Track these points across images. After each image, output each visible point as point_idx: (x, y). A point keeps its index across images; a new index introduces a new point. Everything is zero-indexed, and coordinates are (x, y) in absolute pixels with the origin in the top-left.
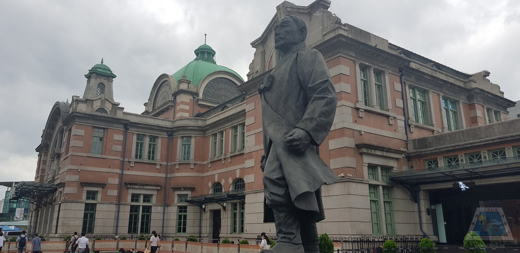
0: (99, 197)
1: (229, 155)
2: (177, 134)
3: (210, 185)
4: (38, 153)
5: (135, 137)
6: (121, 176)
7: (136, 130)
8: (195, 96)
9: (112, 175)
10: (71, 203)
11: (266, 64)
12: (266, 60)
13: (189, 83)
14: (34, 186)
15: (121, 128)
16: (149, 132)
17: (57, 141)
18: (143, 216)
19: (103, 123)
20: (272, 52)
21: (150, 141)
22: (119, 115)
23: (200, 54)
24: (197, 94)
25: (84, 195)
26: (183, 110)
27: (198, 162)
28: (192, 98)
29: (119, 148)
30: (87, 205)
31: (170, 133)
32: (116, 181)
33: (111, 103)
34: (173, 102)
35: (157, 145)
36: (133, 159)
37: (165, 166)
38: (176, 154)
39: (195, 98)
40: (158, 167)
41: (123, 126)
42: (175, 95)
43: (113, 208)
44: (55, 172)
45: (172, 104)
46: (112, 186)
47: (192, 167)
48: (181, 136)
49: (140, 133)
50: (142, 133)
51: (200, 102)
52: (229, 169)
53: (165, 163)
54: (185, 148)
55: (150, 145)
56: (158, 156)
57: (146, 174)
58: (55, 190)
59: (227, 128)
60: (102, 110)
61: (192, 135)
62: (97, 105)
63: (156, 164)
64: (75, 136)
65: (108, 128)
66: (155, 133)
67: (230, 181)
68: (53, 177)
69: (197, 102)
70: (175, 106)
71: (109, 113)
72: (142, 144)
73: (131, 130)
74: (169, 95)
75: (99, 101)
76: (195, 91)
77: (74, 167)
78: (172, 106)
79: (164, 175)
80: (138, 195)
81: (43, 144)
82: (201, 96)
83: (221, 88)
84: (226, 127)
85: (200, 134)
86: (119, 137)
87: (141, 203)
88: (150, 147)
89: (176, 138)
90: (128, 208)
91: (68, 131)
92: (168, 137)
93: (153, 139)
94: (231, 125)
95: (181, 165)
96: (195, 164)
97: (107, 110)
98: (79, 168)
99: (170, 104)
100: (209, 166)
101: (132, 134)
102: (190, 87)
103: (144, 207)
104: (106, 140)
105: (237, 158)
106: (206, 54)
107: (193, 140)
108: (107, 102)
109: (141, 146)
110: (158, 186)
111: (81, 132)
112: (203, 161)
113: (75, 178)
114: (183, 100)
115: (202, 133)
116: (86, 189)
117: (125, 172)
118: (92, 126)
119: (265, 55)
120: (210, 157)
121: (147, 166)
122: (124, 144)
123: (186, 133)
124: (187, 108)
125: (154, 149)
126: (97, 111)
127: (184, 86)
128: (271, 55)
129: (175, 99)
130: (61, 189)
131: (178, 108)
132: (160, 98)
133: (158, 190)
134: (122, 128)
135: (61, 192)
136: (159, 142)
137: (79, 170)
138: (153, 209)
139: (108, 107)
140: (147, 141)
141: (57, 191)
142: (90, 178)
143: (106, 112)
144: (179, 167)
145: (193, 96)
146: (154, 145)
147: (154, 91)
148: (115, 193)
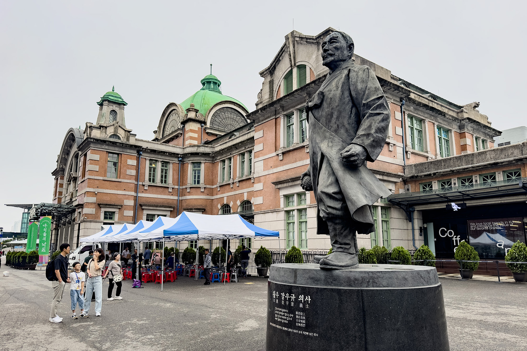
0: (116, 217)
1: (237, 180)
2: (188, 160)
3: (219, 206)
4: (54, 177)
5: (148, 162)
6: (136, 198)
7: (148, 156)
8: (203, 125)
9: (128, 197)
10: (90, 223)
11: (274, 94)
12: (274, 89)
13: (197, 112)
14: (54, 207)
15: (134, 153)
16: (161, 158)
17: (72, 165)
19: (117, 149)
20: (280, 82)
21: (163, 166)
22: (132, 141)
23: (206, 84)
24: (205, 123)
25: (102, 216)
26: (191, 138)
27: (208, 186)
28: (200, 127)
29: (133, 172)
31: (180, 159)
32: (131, 203)
33: (124, 129)
34: (182, 130)
35: (169, 170)
36: (147, 183)
37: (177, 189)
38: (187, 179)
39: (203, 126)
40: (170, 190)
41: (136, 152)
42: (184, 123)
44: (72, 194)
45: (181, 132)
46: (128, 207)
47: (203, 190)
48: (191, 161)
49: (152, 158)
50: (154, 159)
51: (208, 131)
52: (237, 192)
53: (177, 187)
54: (195, 173)
55: (162, 170)
56: (170, 180)
57: (159, 196)
58: (74, 211)
59: (235, 155)
60: (115, 135)
61: (201, 161)
62: (110, 131)
63: (168, 188)
64: (91, 161)
65: (121, 154)
66: (166, 159)
67: (239, 203)
68: (71, 199)
69: (205, 130)
70: (184, 134)
71: (122, 139)
72: (154, 169)
73: (144, 155)
74: (178, 123)
75: (112, 127)
76: (202, 119)
77: (91, 190)
78: (181, 134)
79: (176, 198)
80: (153, 216)
81: (59, 168)
82: (208, 125)
83: (227, 117)
84: (234, 153)
85: (209, 161)
86: (133, 162)
88: (162, 172)
89: (186, 164)
91: (83, 156)
92: (178, 162)
93: (165, 164)
94: (238, 152)
95: (192, 189)
96: (205, 188)
97: (120, 136)
98: (97, 190)
99: (179, 132)
100: (219, 189)
101: (144, 159)
102: (198, 116)
104: (121, 165)
105: (244, 183)
106: (212, 84)
107: (203, 166)
108: (120, 129)
109: (154, 171)
110: (170, 207)
111: (97, 157)
112: (213, 185)
113: (93, 199)
114: (191, 128)
115: (211, 159)
116: (103, 210)
117: (140, 195)
118: (107, 152)
119: (273, 84)
120: (219, 181)
121: (160, 189)
122: (138, 168)
123: (196, 159)
124: (196, 135)
125: (166, 173)
126: (110, 137)
127: (192, 115)
128: (279, 85)
129: (184, 127)
130: (80, 210)
131: (187, 135)
132: (169, 126)
133: (171, 211)
134: (136, 154)
135: (80, 212)
136: (170, 167)
137: (96, 193)
139: (121, 133)
140: (159, 165)
141: (76, 212)
142: (107, 200)
143: (119, 138)
144: (190, 191)
145: (201, 124)
146: (166, 170)
147: (163, 119)
148: (131, 213)
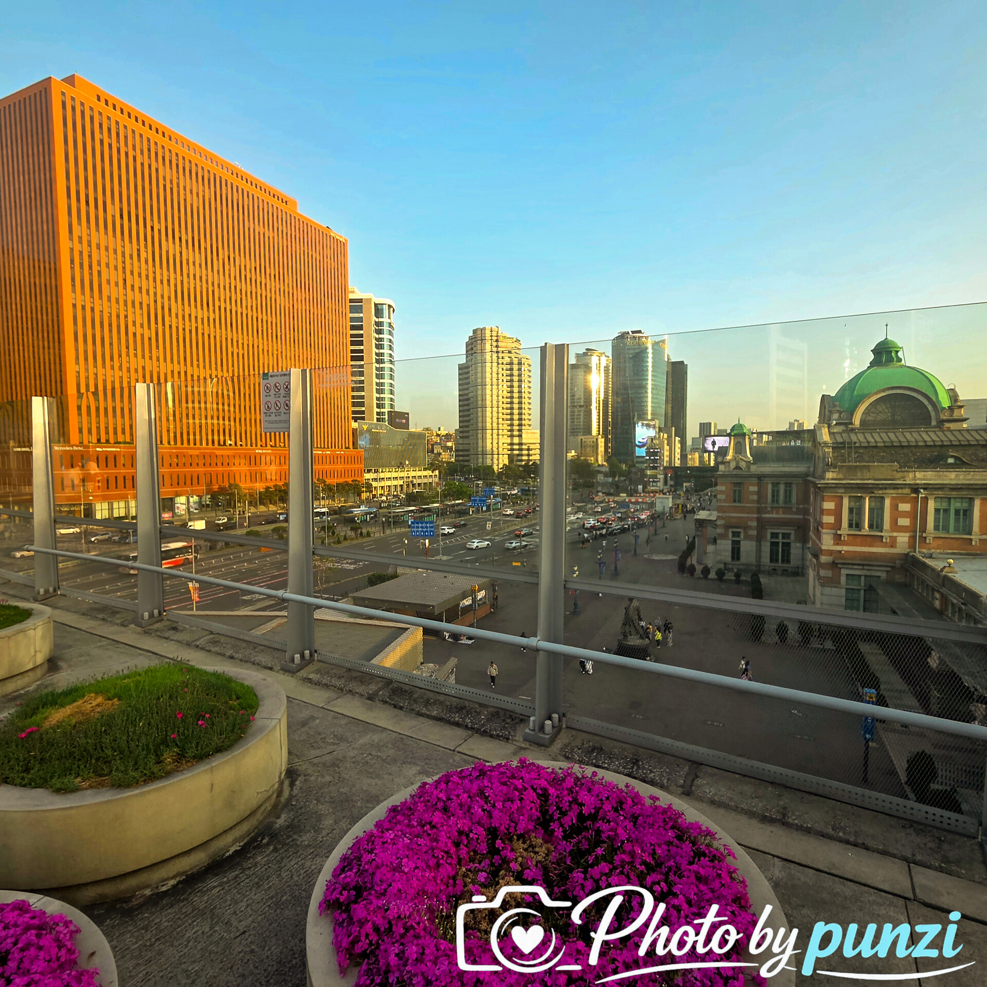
0: (742, 536)
5: (770, 486)
6: (758, 519)
7: (770, 480)
9: (751, 519)
10: (721, 540)
16: (784, 480)
18: (783, 550)
19: (739, 479)
21: (786, 487)
22: (753, 469)
25: (730, 535)
28: (845, 428)
29: (755, 497)
30: (733, 541)
32: (754, 524)
33: (745, 461)
35: (792, 490)
36: (770, 504)
37: (802, 508)
39: (849, 427)
40: (795, 510)
41: (757, 479)
43: (754, 543)
46: (752, 528)
49: (774, 482)
50: (776, 482)
53: (801, 506)
55: (785, 490)
56: (794, 500)
57: (783, 516)
60: (737, 468)
62: (733, 464)
63: (792, 507)
65: (744, 482)
66: (789, 480)
71: (744, 469)
72: (777, 490)
73: (766, 481)
75: (735, 461)
76: (848, 421)
77: (721, 514)
79: (801, 517)
80: (778, 534)
82: (857, 425)
83: (889, 406)
86: (754, 488)
87: (780, 540)
88: (785, 493)
90: (769, 544)
92: (803, 482)
93: (788, 485)
97: (743, 466)
98: (724, 515)
101: (766, 484)
102: (841, 417)
103: (783, 543)
104: (744, 491)
108: (742, 461)
109: (777, 493)
110: (795, 526)
111: (723, 488)
113: (722, 522)
116: (730, 530)
117: (764, 516)
118: (731, 482)
121: (784, 510)
122: (760, 492)
125: (789, 493)
126: (734, 469)
133: (796, 529)
134: (756, 481)
136: (794, 487)
137: (724, 517)
138: (792, 545)
139: (743, 464)
140: (782, 488)
142: (734, 522)
143: (741, 469)
146: (789, 490)
148: (755, 533)
